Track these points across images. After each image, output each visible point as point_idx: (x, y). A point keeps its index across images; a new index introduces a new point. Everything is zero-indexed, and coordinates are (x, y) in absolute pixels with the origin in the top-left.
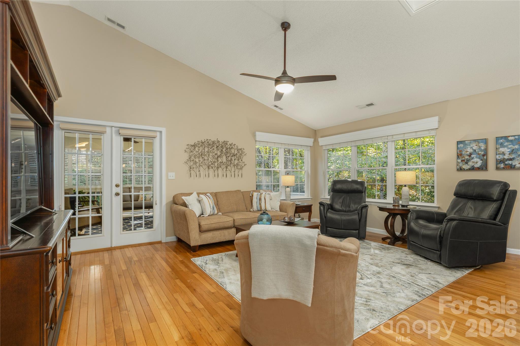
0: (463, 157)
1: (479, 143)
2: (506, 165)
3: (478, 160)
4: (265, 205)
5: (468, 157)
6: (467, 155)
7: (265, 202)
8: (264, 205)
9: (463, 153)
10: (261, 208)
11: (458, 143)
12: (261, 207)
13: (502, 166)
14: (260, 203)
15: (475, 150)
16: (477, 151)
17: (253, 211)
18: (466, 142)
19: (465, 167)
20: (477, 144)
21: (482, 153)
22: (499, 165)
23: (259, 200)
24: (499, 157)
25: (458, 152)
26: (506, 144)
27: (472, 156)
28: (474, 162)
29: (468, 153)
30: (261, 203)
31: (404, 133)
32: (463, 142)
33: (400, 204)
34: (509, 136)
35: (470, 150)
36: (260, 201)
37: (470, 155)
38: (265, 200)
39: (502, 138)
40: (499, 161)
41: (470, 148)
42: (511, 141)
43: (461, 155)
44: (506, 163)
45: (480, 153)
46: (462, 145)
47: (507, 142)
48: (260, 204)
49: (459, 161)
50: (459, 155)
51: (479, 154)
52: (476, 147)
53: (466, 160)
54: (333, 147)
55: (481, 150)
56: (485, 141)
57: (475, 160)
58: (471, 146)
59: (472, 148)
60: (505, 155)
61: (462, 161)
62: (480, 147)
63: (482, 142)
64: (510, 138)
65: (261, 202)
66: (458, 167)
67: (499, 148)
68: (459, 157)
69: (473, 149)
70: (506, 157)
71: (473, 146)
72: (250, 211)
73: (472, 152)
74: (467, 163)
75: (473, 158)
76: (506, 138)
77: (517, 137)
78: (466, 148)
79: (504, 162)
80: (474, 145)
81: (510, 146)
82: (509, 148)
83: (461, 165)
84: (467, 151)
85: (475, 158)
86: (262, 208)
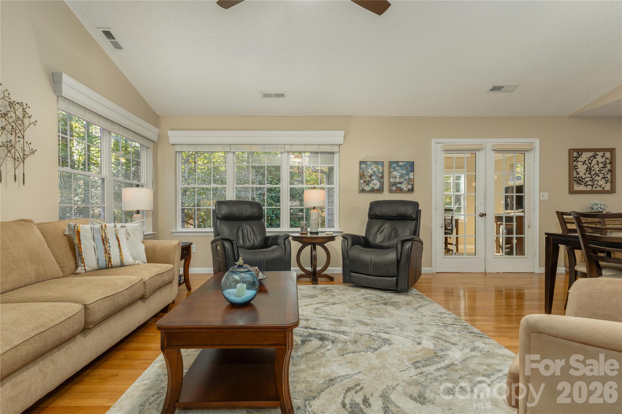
0: (365, 178)
1: (378, 165)
2: (397, 187)
3: (377, 182)
4: (121, 252)
5: (369, 178)
6: (368, 176)
7: (119, 245)
8: (118, 254)
9: (365, 173)
10: (110, 261)
11: (361, 163)
12: (110, 258)
13: (394, 188)
14: (105, 249)
15: (375, 172)
16: (376, 172)
17: (84, 271)
18: (368, 162)
19: (367, 188)
20: (377, 166)
21: (380, 175)
22: (392, 188)
23: (103, 242)
24: (393, 180)
25: (361, 173)
26: (397, 168)
27: (373, 177)
28: (373, 184)
29: (369, 174)
30: (108, 249)
31: (305, 145)
32: (365, 163)
33: (309, 232)
34: (400, 162)
35: (371, 172)
36: (104, 244)
37: (370, 177)
38: (119, 242)
39: (395, 162)
40: (392, 184)
41: (371, 169)
42: (401, 166)
43: (363, 175)
44: (397, 186)
45: (379, 175)
46: (363, 166)
47: (398, 167)
48: (106, 253)
49: (362, 181)
50: (362, 176)
51: (377, 176)
52: (376, 168)
53: (367, 182)
54: (196, 149)
55: (380, 173)
56: (382, 163)
57: (375, 181)
58: (372, 167)
59: (372, 169)
60: (396, 179)
61: (364, 182)
62: (378, 169)
63: (380, 165)
64: (401, 164)
65: (110, 246)
66: (361, 188)
67: (393, 172)
68: (361, 178)
69: (373, 171)
70: (397, 181)
71: (374, 168)
72: (78, 274)
73: (372, 174)
74: (368, 184)
75: (373, 180)
76: (397, 162)
77: (404, 163)
78: (367, 170)
79: (396, 185)
80: (374, 166)
81: (400, 171)
82: (399, 173)
83: (363, 186)
84: (368, 173)
85: (374, 179)
86: (112, 260)
